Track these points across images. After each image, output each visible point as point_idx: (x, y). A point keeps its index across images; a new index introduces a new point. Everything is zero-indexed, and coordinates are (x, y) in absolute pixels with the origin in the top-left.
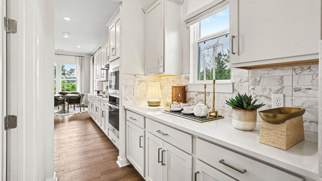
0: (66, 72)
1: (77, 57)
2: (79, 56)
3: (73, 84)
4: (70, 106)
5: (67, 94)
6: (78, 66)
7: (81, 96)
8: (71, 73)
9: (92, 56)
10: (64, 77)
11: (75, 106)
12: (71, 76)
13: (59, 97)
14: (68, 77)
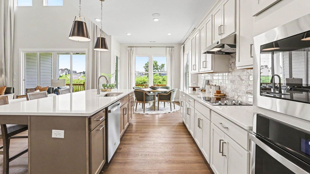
0: (158, 67)
1: (167, 48)
2: (169, 47)
3: (164, 77)
4: (160, 102)
5: (158, 89)
6: (168, 57)
7: (172, 91)
8: (162, 67)
9: (183, 44)
10: (157, 71)
11: (165, 103)
12: (162, 70)
13: (149, 92)
14: (159, 70)
